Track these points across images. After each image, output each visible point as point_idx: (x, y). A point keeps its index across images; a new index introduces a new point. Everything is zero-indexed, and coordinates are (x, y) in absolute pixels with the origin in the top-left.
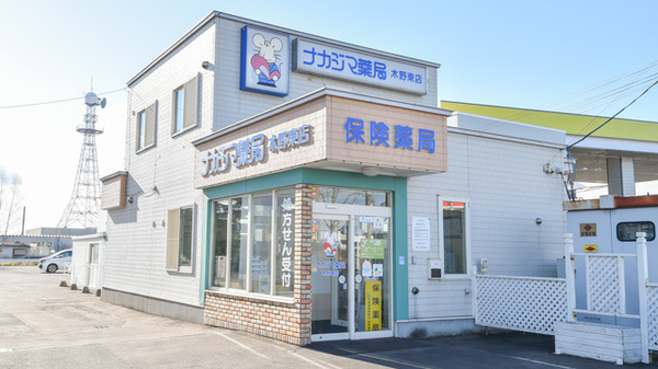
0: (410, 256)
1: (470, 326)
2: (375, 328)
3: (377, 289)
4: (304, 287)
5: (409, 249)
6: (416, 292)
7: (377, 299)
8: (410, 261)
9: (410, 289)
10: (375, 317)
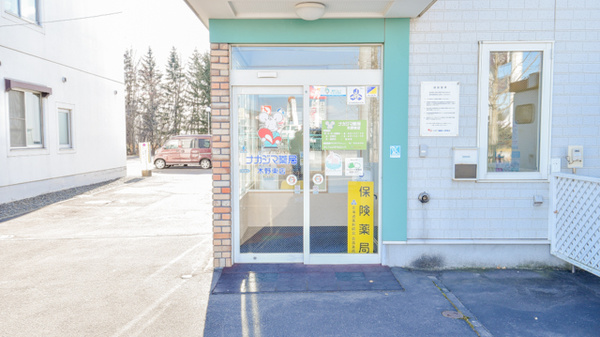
0: (413, 143)
1: (539, 257)
2: (363, 248)
3: (366, 193)
4: (219, 190)
5: (412, 133)
6: (424, 199)
7: (367, 208)
8: (413, 153)
9: (414, 196)
10: (364, 232)
